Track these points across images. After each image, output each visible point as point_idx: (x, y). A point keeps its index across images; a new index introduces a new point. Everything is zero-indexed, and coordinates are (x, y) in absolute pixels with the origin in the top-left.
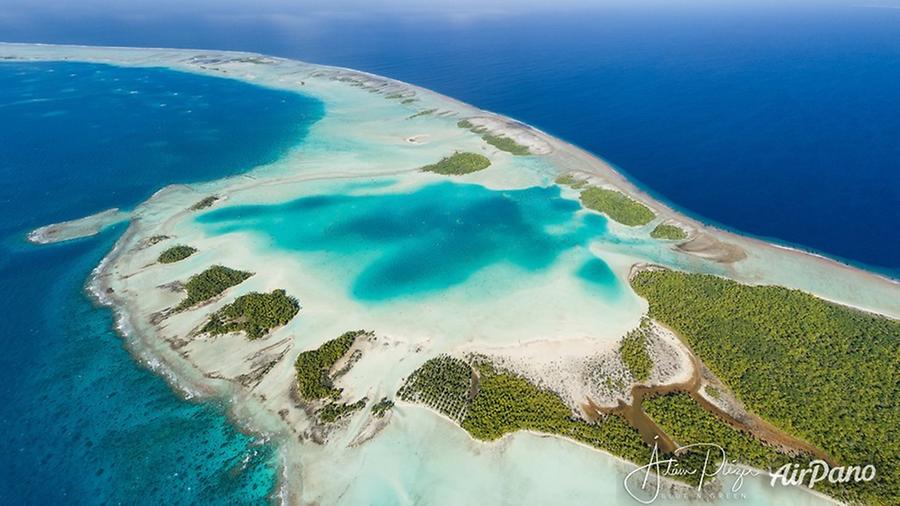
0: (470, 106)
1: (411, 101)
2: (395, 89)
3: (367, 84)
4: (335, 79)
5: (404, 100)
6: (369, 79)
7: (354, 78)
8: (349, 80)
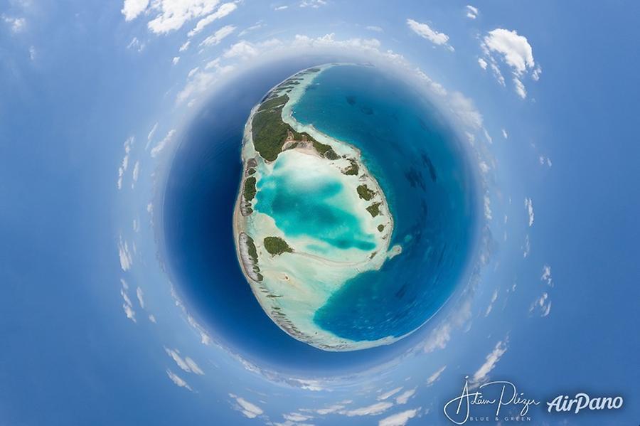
0: (253, 290)
1: (275, 308)
2: (279, 319)
3: (290, 327)
4: (302, 334)
5: (278, 310)
6: (288, 329)
7: (294, 332)
8: (297, 332)
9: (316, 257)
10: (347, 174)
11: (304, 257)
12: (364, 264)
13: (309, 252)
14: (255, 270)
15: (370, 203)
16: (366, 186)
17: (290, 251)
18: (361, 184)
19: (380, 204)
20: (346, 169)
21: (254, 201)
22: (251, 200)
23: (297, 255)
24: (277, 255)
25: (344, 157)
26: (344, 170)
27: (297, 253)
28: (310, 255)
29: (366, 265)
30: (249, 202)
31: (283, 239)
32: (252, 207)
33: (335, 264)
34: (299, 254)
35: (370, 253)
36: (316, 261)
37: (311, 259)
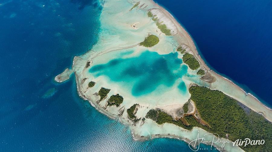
9: (126, 48)
10: (135, 105)
11: (132, 45)
12: (92, 57)
13: (131, 49)
14: (155, 17)
15: (109, 95)
16: (118, 106)
17: (141, 44)
18: (121, 105)
19: (100, 100)
20: (137, 109)
21: (180, 56)
22: (184, 56)
23: (136, 44)
24: (147, 36)
25: (144, 119)
26: (138, 107)
27: (137, 45)
28: (129, 47)
29: (90, 56)
30: (184, 54)
31: (149, 48)
32: (179, 53)
33: (112, 50)
34: (135, 45)
35: (92, 65)
36: (124, 46)
37: (127, 46)
